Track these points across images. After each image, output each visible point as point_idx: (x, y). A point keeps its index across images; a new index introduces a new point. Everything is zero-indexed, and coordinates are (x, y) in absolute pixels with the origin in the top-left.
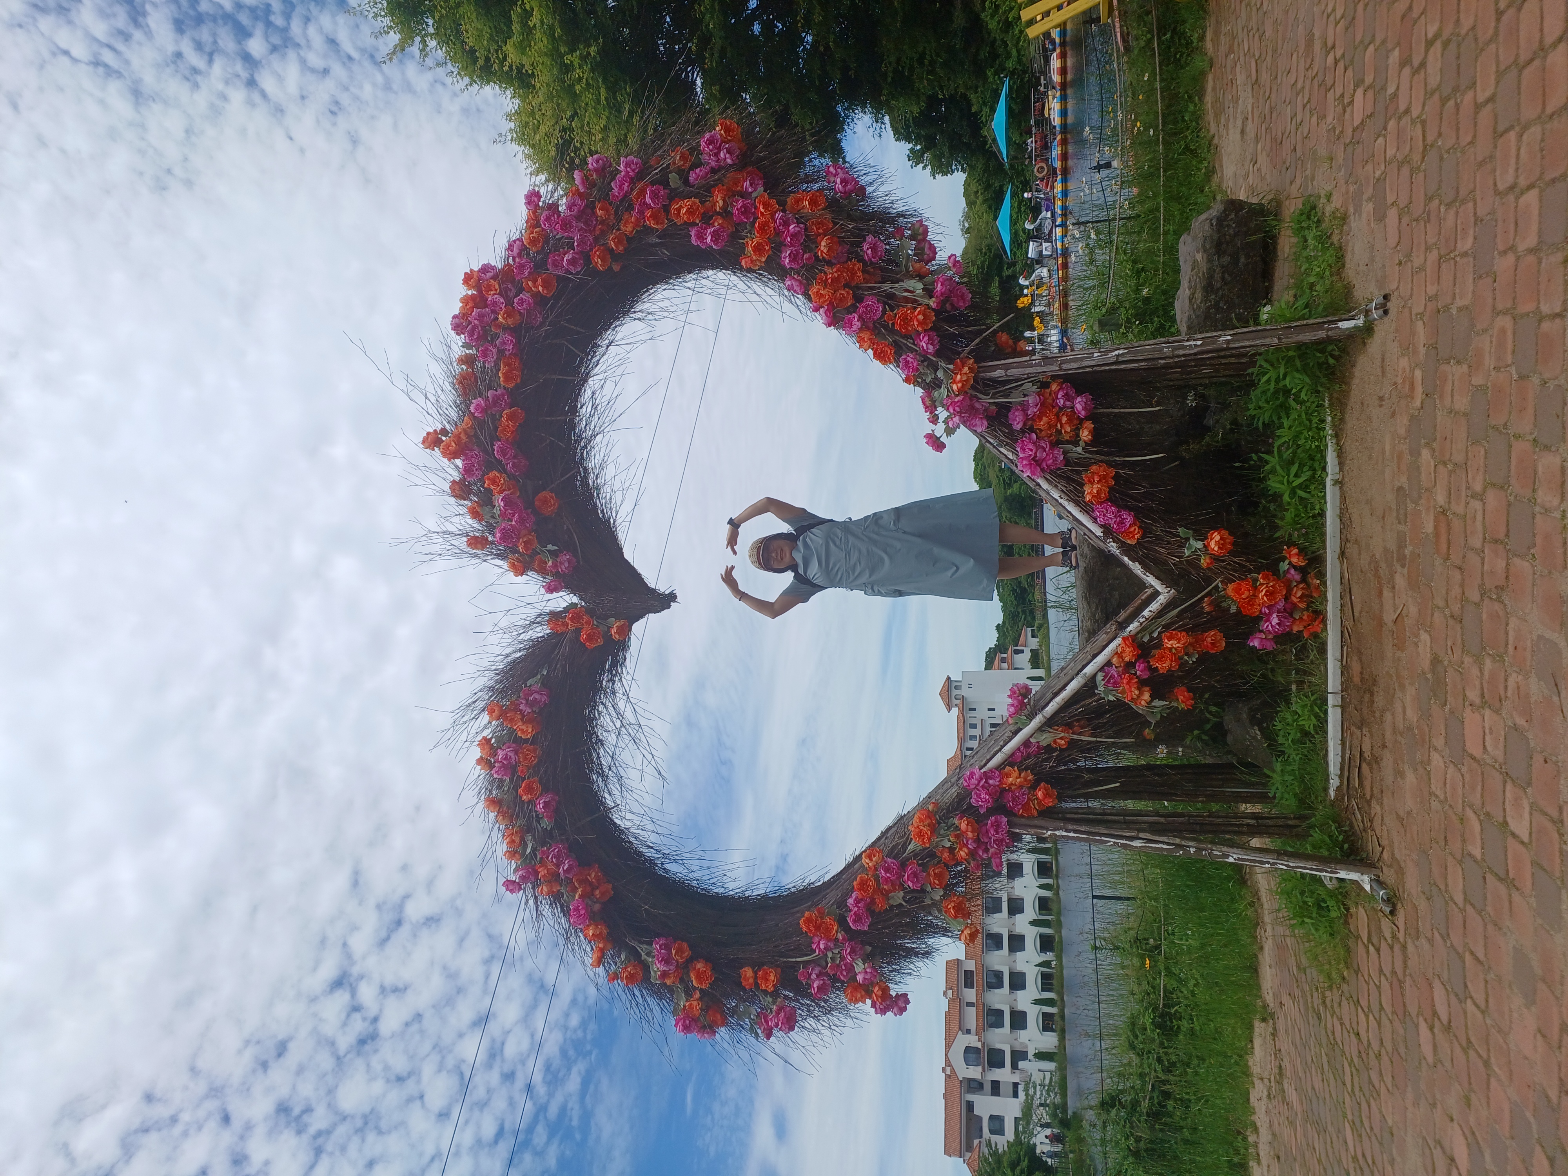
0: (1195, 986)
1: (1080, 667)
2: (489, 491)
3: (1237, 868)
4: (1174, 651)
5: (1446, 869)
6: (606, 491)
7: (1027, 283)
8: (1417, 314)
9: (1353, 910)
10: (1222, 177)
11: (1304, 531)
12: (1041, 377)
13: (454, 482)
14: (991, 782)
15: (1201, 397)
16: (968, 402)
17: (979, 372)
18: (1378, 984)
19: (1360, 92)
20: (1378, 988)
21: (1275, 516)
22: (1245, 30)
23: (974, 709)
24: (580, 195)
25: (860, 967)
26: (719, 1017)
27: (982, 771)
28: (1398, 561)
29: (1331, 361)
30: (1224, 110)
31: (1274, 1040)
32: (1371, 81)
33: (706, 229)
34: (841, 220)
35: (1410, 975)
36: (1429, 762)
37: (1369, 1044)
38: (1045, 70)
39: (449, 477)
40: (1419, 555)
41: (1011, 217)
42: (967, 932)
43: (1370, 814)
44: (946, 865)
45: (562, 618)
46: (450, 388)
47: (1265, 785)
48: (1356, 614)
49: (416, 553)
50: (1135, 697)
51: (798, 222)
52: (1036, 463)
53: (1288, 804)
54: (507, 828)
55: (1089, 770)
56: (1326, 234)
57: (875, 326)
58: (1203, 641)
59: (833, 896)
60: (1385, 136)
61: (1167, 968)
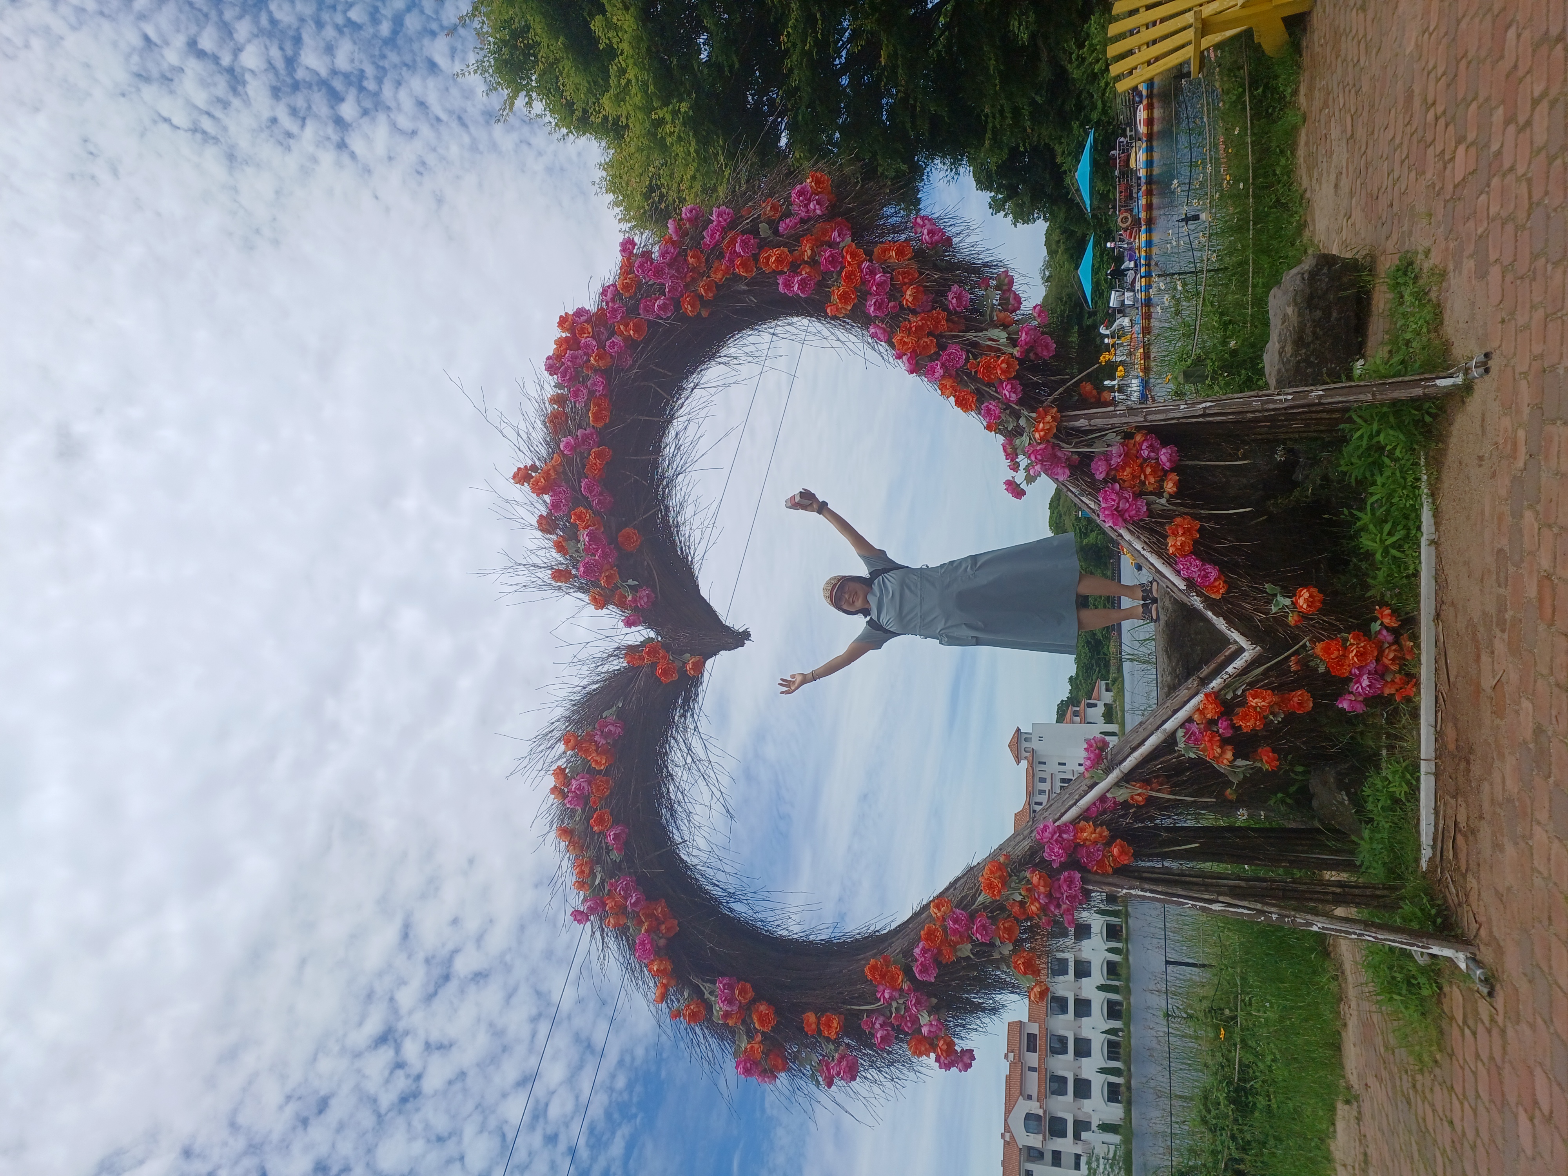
0: (1273, 1061)
1: (1159, 722)
2: (574, 526)
3: (1321, 938)
4: (1258, 709)
5: (1550, 950)
6: (685, 529)
7: (1108, 332)
8: (1520, 374)
9: (1446, 989)
10: (1314, 232)
11: (1397, 591)
12: (1125, 428)
13: (541, 516)
14: (1065, 836)
15: (1290, 451)
16: (1050, 450)
17: (1062, 421)
18: (1474, 1069)
19: (1461, 149)
20: (1475, 1073)
21: (1367, 575)
22: (1341, 86)
23: (1045, 763)
24: (673, 243)
25: (924, 1018)
26: (780, 1061)
27: (1057, 824)
28: (1497, 625)
29: (1428, 419)
30: (1317, 165)
31: (1358, 1124)
32: (1474, 137)
33: (793, 277)
34: (927, 270)
35: (1510, 1062)
36: (1531, 836)
37: (1464, 1134)
38: (1131, 122)
39: (537, 511)
40: (1520, 620)
41: (1093, 266)
42: (1037, 989)
43: (1465, 888)
44: (1016, 919)
45: (640, 652)
46: (541, 426)
47: (1352, 853)
48: (1452, 679)
49: (502, 584)
50: (1217, 755)
51: (885, 272)
52: (1118, 514)
53: (1377, 873)
54: (577, 858)
55: (1167, 829)
56: (1423, 290)
57: (957, 373)
58: (1289, 701)
59: (898, 945)
60: (1488, 193)
61: (1243, 1041)
